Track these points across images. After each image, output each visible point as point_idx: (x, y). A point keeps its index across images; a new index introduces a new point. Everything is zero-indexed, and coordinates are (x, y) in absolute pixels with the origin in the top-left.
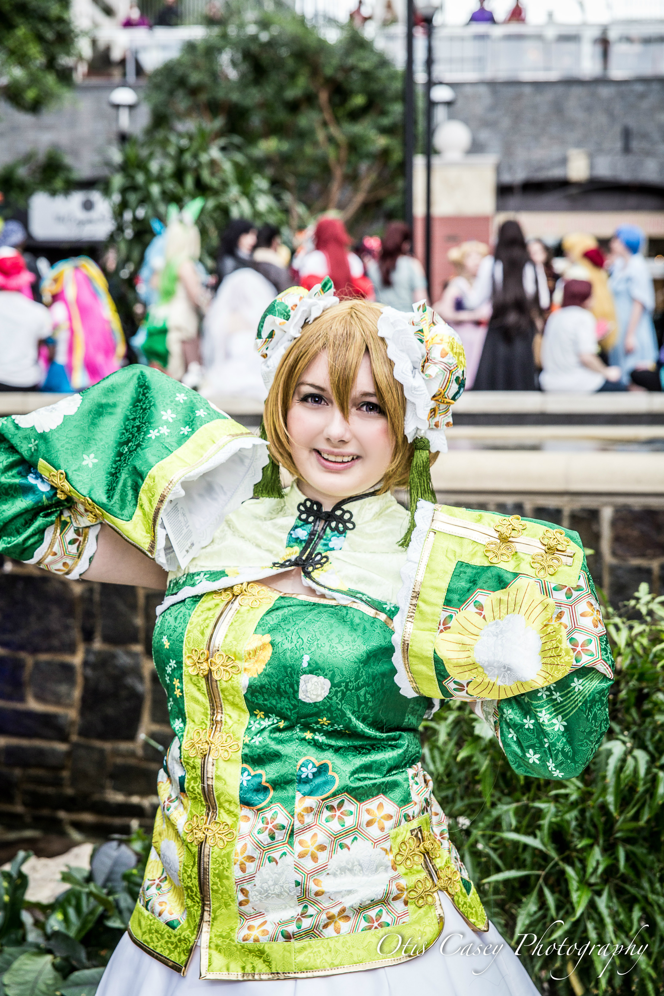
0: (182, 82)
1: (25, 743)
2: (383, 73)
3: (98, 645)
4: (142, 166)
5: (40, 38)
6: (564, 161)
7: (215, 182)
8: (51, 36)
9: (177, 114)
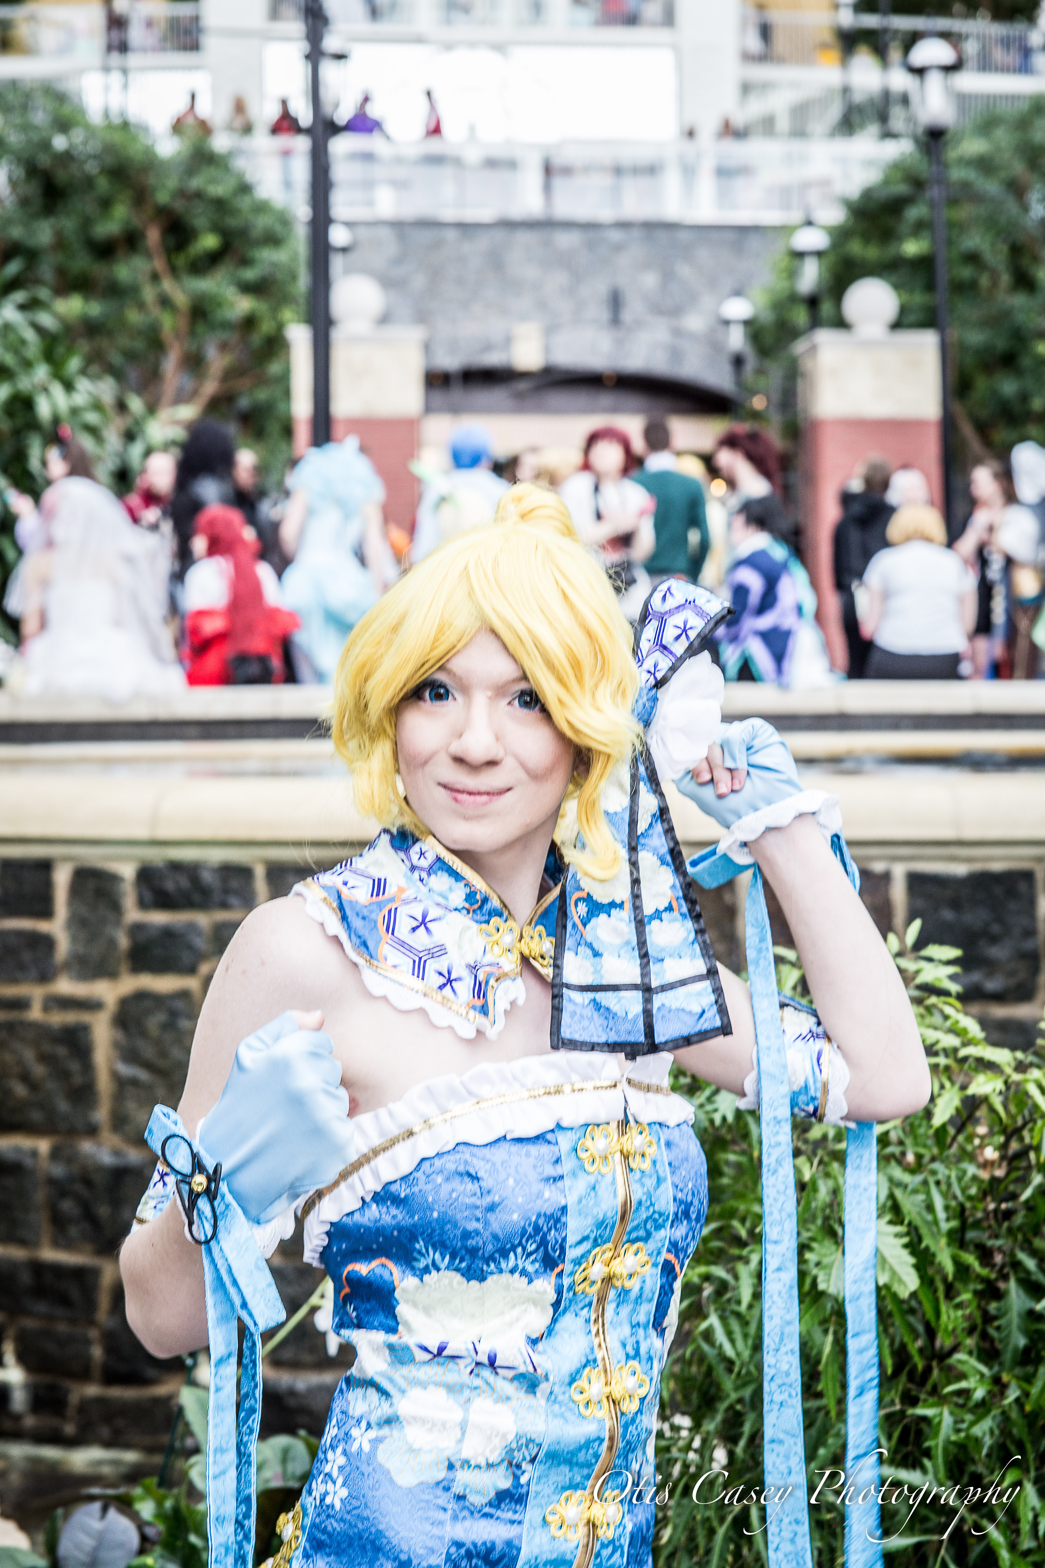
2: (244, 203)
6: (509, 339)
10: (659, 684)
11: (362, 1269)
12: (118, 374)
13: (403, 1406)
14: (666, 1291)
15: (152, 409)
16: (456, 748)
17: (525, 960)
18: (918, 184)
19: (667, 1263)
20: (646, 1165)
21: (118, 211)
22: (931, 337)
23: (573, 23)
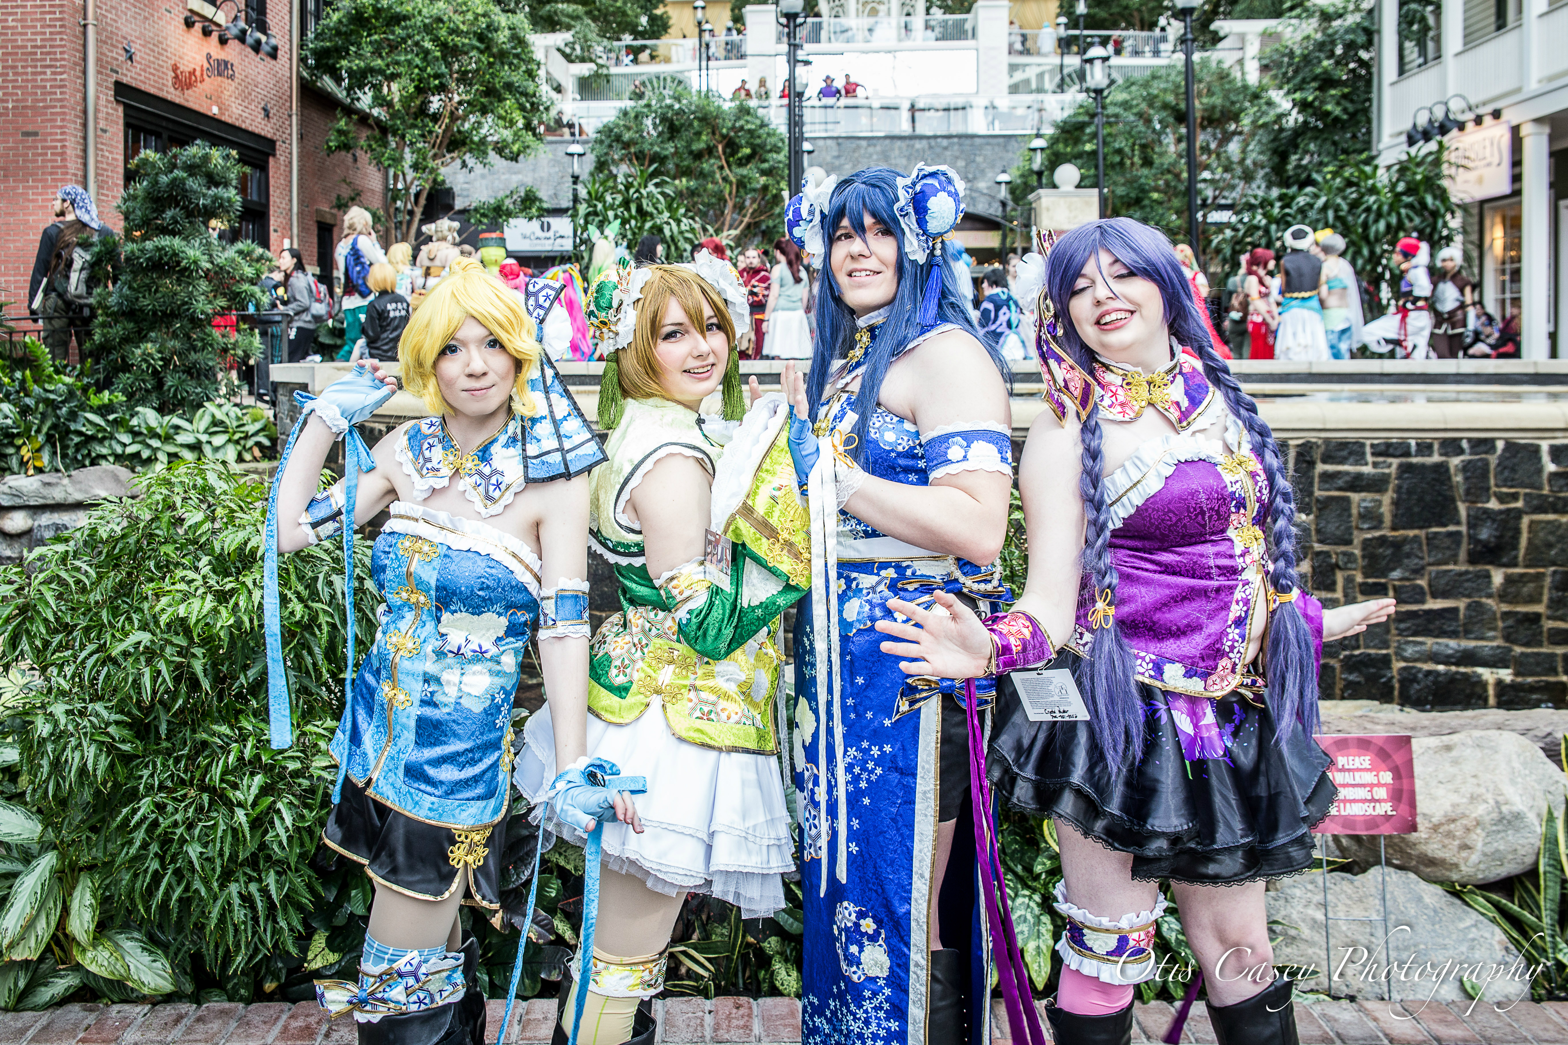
2: (762, 132)
7: (650, 209)
8: (528, 105)
9: (613, 161)
10: (542, 321)
18: (1093, 116)
21: (704, 138)
22: (1096, 191)
23: (924, 40)
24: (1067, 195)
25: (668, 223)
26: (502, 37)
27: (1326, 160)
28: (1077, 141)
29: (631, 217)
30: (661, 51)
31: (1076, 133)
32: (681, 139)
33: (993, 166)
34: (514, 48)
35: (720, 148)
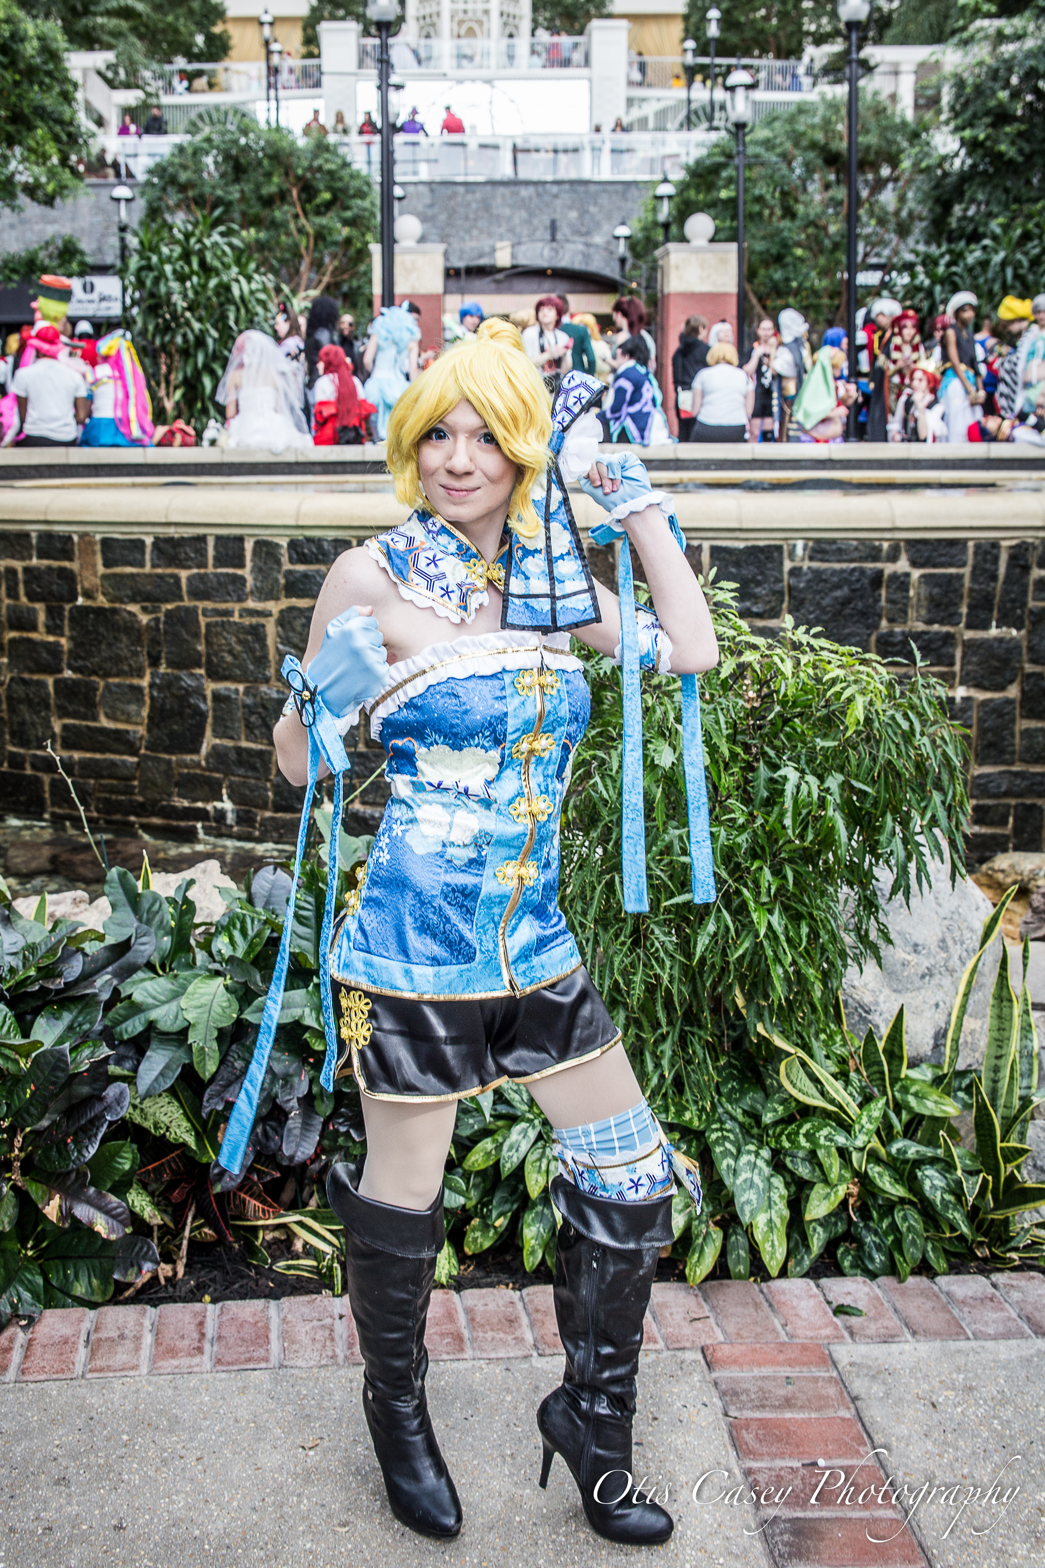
0: (173, 180)
1: (98, 756)
2: (344, 173)
3: (162, 669)
4: (155, 249)
5: (57, 139)
6: (494, 250)
7: (217, 264)
8: (64, 138)
9: (168, 208)
10: (565, 429)
11: (399, 743)
12: (276, 273)
13: (419, 813)
14: (564, 759)
15: (294, 292)
16: (448, 465)
17: (490, 582)
18: (730, 157)
19: (565, 745)
20: (554, 692)
21: (276, 179)
22: (734, 246)
23: (530, 66)
24: (698, 250)
25: (237, 281)
26: (30, 48)
27: (995, 210)
28: (711, 187)
29: (193, 272)
30: (221, 78)
31: (710, 178)
32: (248, 181)
33: (609, 218)
34: (45, 63)
35: (295, 192)
